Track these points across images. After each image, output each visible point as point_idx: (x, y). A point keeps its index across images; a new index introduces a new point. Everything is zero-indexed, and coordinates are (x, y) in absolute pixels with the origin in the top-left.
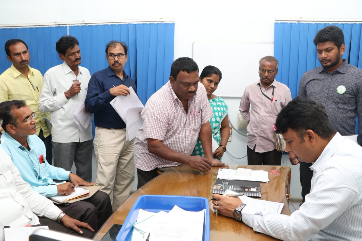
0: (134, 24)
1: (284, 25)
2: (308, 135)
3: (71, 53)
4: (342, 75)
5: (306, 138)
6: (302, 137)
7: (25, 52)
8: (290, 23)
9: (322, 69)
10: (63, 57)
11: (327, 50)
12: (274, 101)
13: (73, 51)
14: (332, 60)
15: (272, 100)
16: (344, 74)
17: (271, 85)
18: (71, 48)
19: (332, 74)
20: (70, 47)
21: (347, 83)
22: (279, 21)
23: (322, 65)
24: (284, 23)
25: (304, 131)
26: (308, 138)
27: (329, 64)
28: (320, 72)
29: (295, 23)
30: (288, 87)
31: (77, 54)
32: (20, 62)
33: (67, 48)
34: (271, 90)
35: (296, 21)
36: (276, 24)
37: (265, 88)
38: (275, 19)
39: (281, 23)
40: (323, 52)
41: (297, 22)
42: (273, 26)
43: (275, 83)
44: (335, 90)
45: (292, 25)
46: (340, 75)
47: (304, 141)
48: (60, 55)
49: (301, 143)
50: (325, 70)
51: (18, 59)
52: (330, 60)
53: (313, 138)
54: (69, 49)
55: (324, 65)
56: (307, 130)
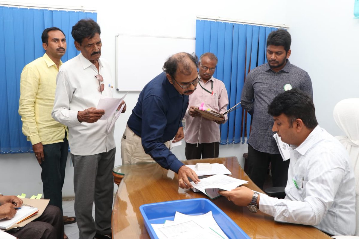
0: (50, 11)
1: (204, 22)
2: (297, 123)
3: (88, 44)
4: (287, 74)
5: (295, 125)
6: (291, 123)
7: (63, 40)
8: (209, 21)
9: (268, 68)
10: (79, 46)
11: (277, 53)
12: (214, 94)
13: (91, 43)
14: (279, 62)
15: (212, 93)
16: (288, 73)
17: (210, 80)
18: (90, 37)
19: (278, 73)
20: (88, 37)
21: (292, 82)
22: (200, 18)
23: (269, 64)
24: (204, 21)
25: (294, 118)
26: (296, 125)
27: (276, 65)
28: (267, 70)
29: (214, 21)
30: (223, 82)
31: (96, 46)
32: (58, 50)
33: (84, 37)
34: (210, 84)
35: (215, 19)
36: (197, 20)
37: (205, 83)
38: (197, 16)
39: (202, 20)
40: (274, 54)
41: (216, 21)
42: (195, 23)
43: (213, 78)
44: (283, 88)
45: (212, 23)
46: (285, 74)
47: (292, 127)
48: (75, 43)
49: (290, 127)
50: (271, 70)
51: (55, 45)
52: (277, 62)
53: (300, 126)
54: (86, 39)
55: (271, 64)
56: (297, 118)
